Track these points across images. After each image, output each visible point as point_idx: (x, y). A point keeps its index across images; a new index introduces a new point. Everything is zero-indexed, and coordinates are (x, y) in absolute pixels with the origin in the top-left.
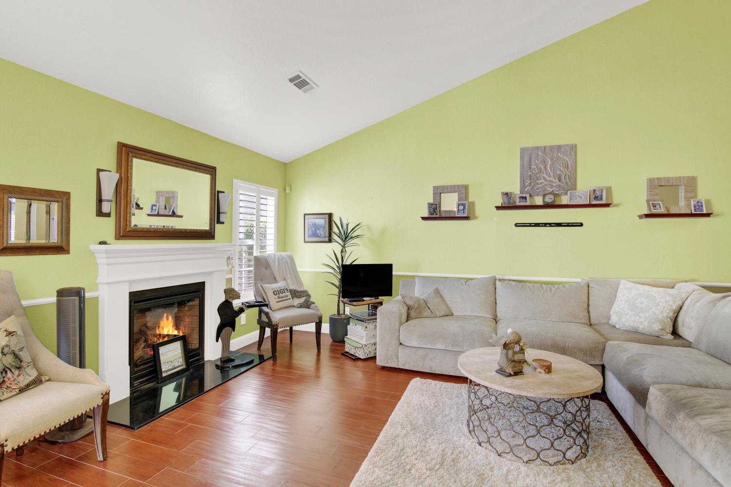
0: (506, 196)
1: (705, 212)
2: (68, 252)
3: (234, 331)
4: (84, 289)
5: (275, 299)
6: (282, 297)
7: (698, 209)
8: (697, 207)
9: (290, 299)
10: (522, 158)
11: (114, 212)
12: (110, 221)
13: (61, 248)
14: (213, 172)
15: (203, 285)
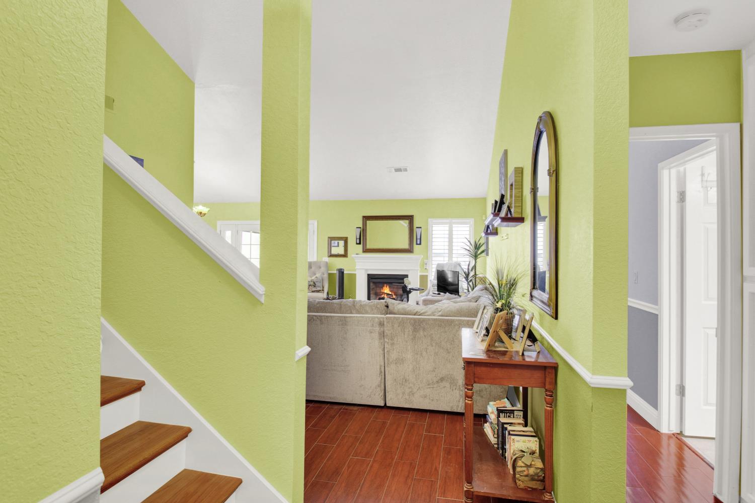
2: (347, 257)
4: (344, 270)
11: (362, 243)
12: (361, 246)
13: (345, 255)
14: (410, 218)
15: (406, 276)
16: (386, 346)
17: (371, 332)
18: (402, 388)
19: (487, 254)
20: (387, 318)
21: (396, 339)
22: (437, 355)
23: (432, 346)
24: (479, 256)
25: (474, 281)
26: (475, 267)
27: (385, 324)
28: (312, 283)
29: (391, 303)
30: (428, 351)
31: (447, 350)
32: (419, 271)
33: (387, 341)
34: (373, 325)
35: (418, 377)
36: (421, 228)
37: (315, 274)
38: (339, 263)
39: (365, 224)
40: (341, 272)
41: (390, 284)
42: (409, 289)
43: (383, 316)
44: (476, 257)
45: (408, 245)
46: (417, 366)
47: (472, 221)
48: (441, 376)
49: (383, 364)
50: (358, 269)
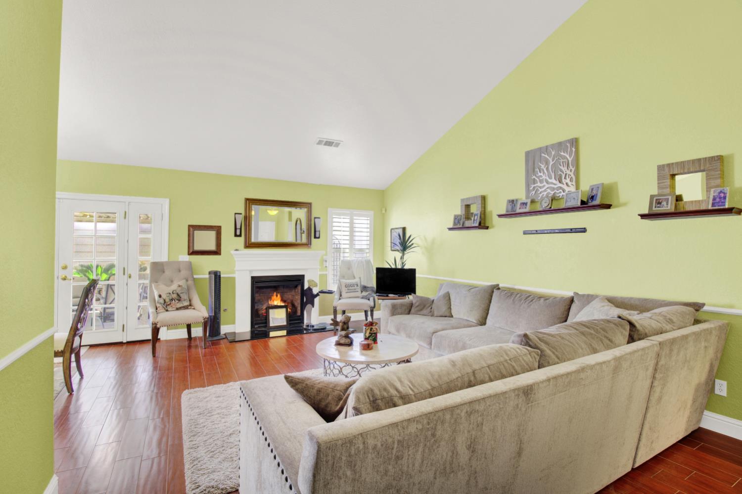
0: (511, 203)
1: (727, 206)
2: (220, 254)
3: (313, 307)
4: (220, 272)
5: (345, 290)
6: (350, 290)
7: (719, 202)
8: (718, 200)
9: (358, 291)
10: (527, 161)
11: (243, 235)
12: (242, 239)
13: (217, 252)
14: (307, 206)
15: (303, 277)
32: (318, 270)
36: (319, 218)
37: (175, 281)
38: (209, 263)
39: (248, 209)
40: (216, 276)
42: (318, 292)
45: (305, 238)
47: (371, 213)
50: (237, 271)
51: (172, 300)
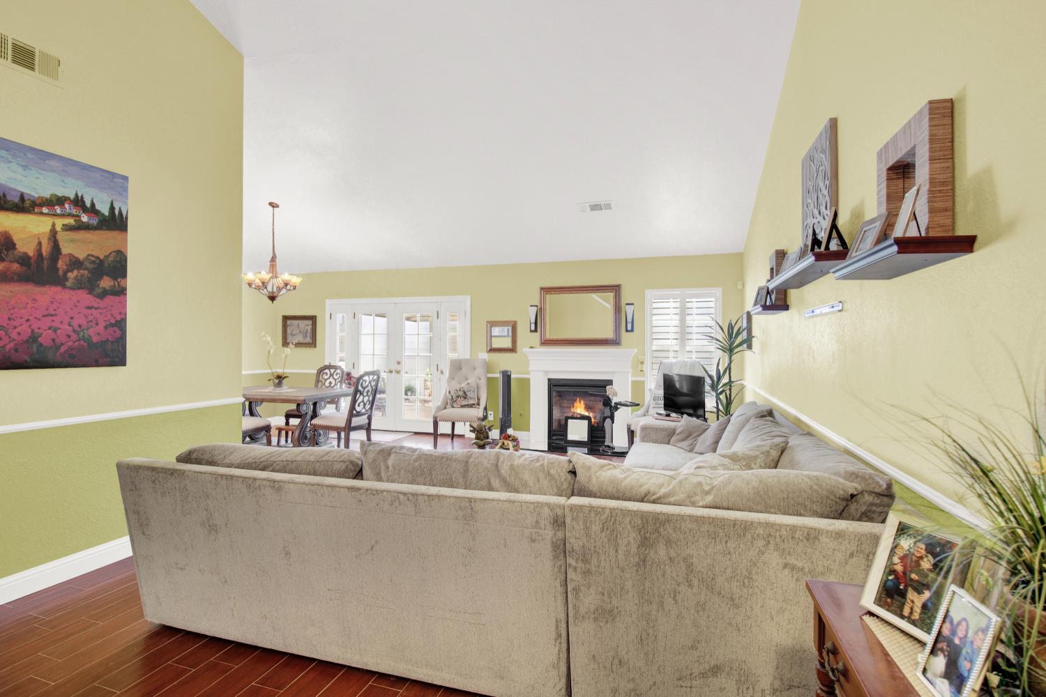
3: (613, 423)
4: (510, 372)
5: (653, 404)
6: (658, 404)
11: (539, 329)
12: (537, 335)
13: (513, 350)
14: (616, 289)
15: (610, 382)
16: (571, 574)
17: (533, 541)
18: (610, 679)
19: (750, 347)
20: (573, 508)
21: (594, 561)
22: (704, 610)
23: (690, 586)
24: (736, 351)
25: (728, 392)
26: (730, 369)
27: (568, 520)
28: (461, 393)
29: (584, 466)
30: (679, 598)
31: (732, 599)
32: (630, 374)
33: (574, 564)
34: (537, 522)
35: (651, 657)
36: (633, 304)
37: (467, 379)
38: (504, 362)
39: (543, 300)
40: (507, 377)
41: (584, 395)
42: (615, 403)
43: (562, 500)
44: (730, 350)
45: (612, 333)
46: (651, 631)
47: (718, 291)
48: (713, 663)
49: (562, 616)
50: (533, 371)
51: (458, 397)
